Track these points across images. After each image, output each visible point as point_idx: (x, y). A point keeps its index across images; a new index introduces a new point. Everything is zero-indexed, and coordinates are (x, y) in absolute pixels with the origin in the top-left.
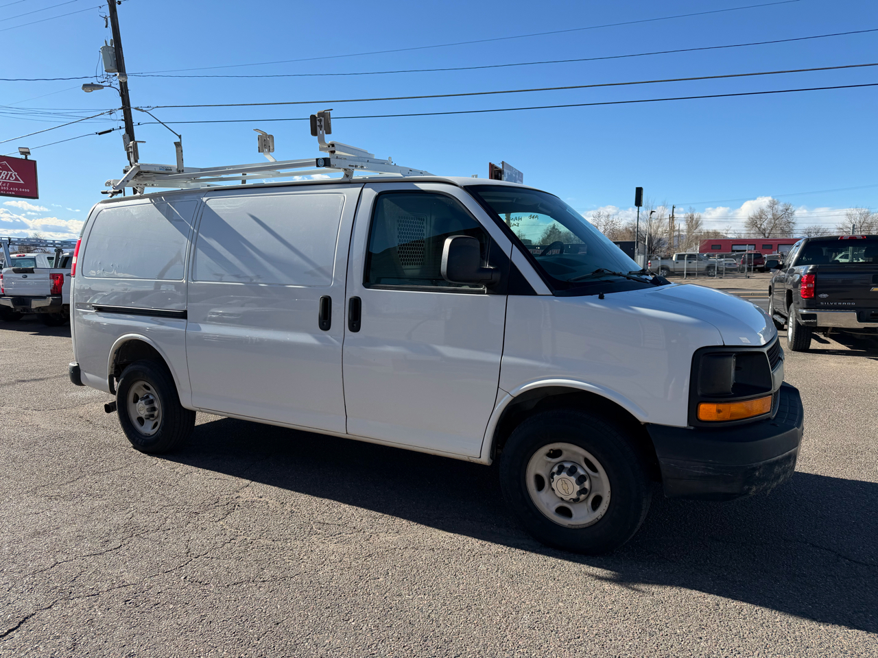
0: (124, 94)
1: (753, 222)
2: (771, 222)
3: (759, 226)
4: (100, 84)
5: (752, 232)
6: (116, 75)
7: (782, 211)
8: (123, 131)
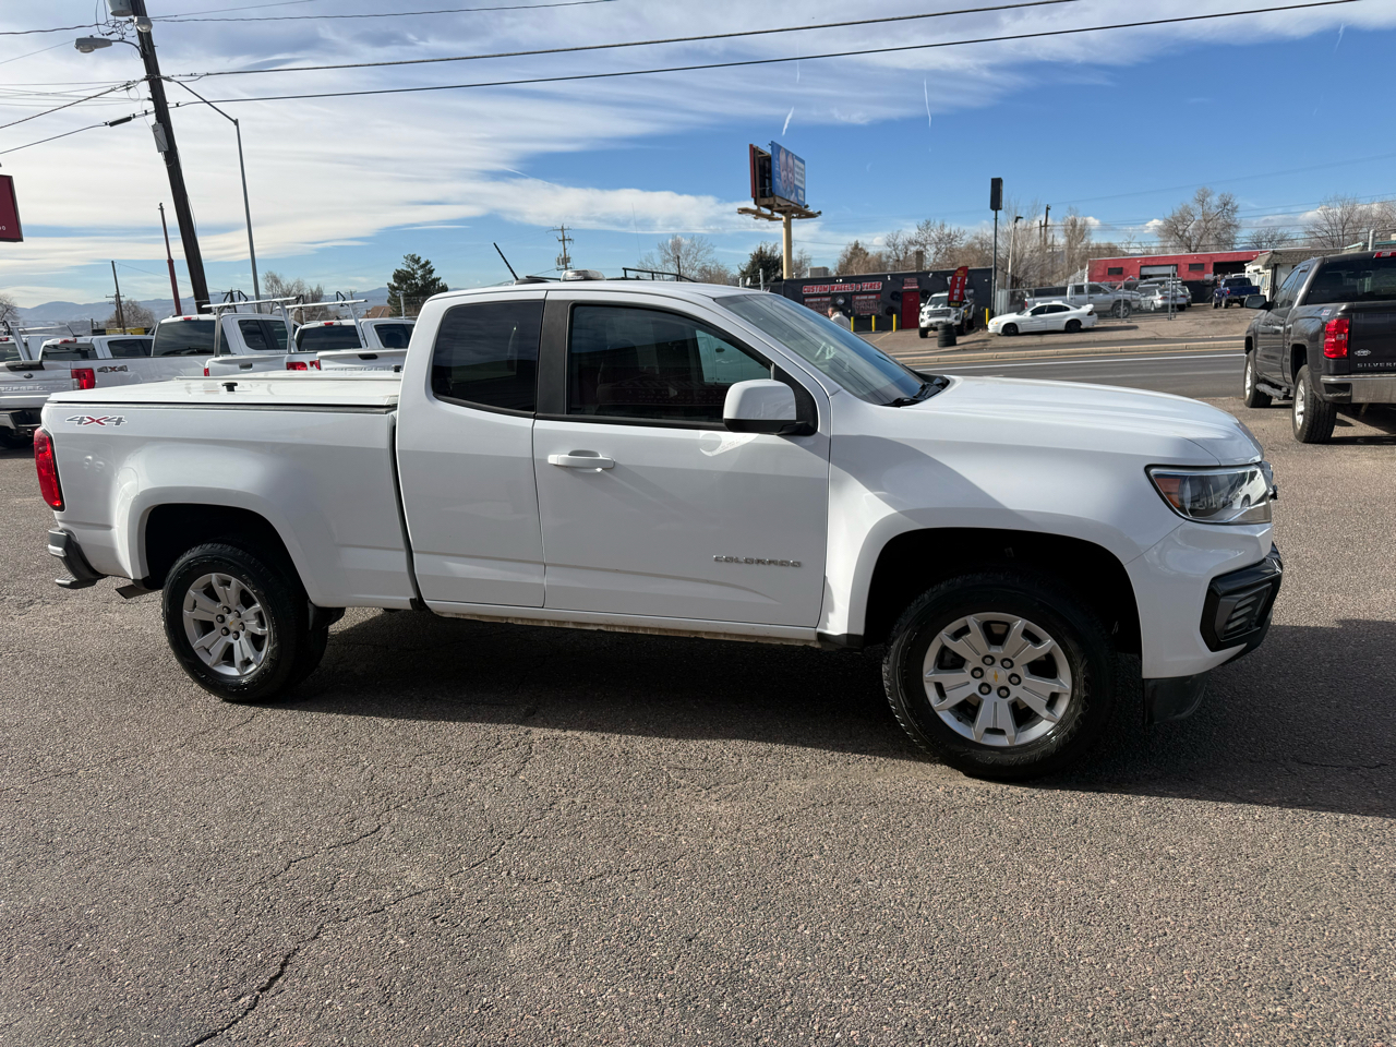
0: (148, 53)
1: (1172, 230)
2: (1198, 228)
3: (1181, 233)
4: (105, 37)
5: (1170, 243)
6: (132, 21)
7: (1218, 207)
8: (152, 119)
